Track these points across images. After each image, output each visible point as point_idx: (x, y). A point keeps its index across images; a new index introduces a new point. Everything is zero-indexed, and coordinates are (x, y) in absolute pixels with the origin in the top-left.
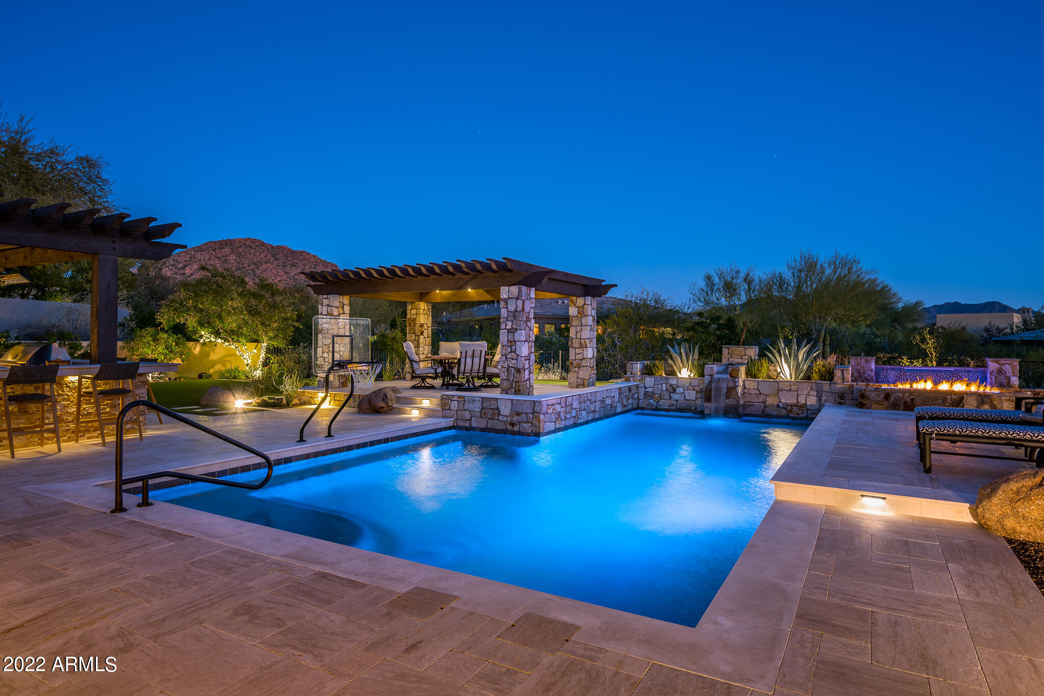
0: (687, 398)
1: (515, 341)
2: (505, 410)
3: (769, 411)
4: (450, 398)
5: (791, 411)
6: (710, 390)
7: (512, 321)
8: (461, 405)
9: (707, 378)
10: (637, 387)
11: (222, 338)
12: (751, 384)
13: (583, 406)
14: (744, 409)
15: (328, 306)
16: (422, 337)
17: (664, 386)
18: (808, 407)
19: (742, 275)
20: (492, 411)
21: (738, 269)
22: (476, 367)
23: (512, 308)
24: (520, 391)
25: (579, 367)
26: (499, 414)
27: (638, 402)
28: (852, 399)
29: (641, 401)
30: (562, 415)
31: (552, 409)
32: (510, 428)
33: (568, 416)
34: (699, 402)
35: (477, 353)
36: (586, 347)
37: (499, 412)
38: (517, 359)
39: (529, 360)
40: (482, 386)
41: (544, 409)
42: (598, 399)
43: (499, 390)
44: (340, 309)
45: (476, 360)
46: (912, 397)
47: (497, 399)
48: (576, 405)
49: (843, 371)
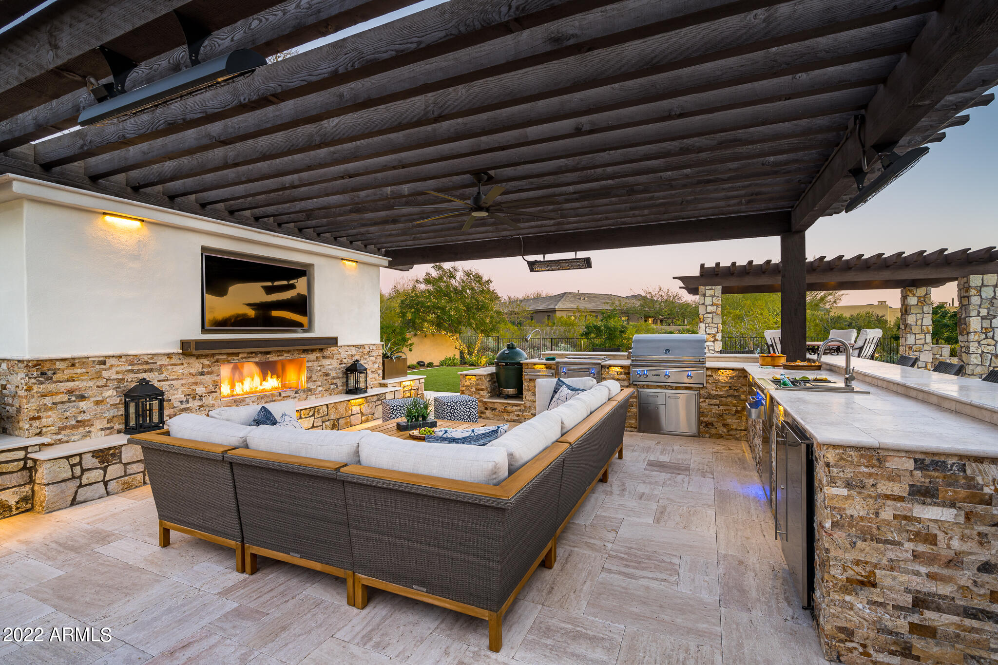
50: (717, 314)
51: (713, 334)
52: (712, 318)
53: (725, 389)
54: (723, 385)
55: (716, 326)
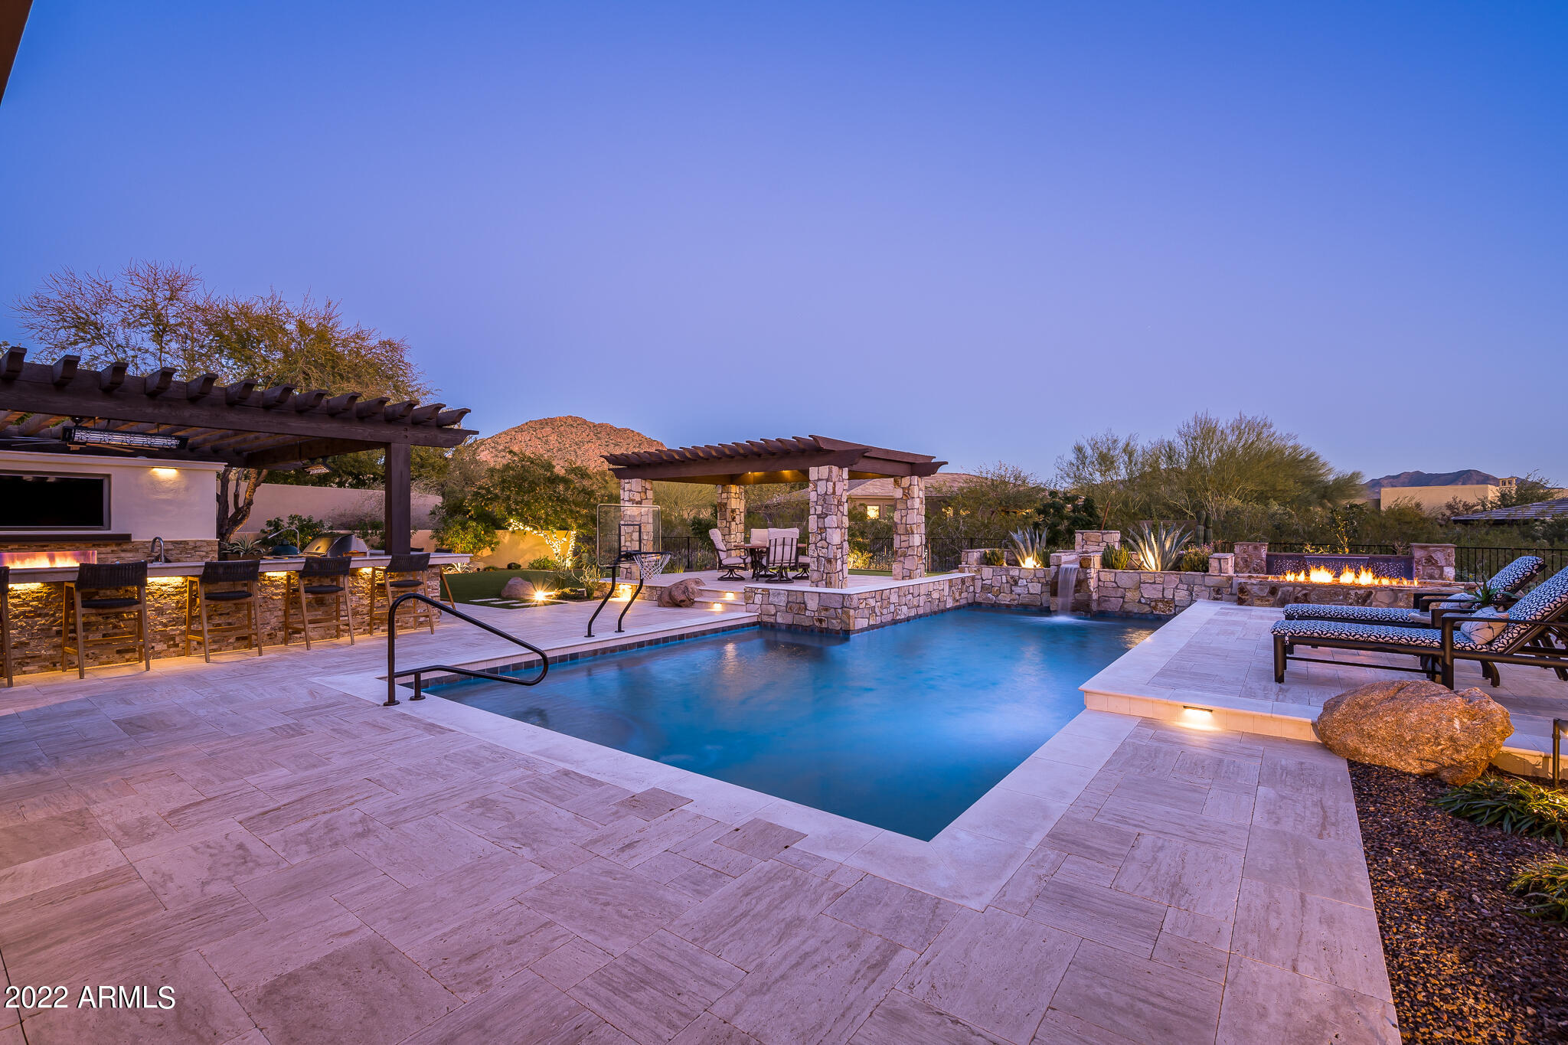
0: (1031, 591)
1: (825, 528)
2: (813, 604)
3: (1128, 607)
4: (754, 591)
5: (1155, 608)
6: (1057, 582)
7: (822, 506)
8: (766, 598)
9: (1053, 569)
10: (973, 579)
11: (531, 526)
12: (1108, 576)
13: (903, 600)
14: (1099, 605)
15: (630, 491)
16: (733, 523)
17: (1004, 577)
18: (1176, 603)
19: (1121, 445)
20: (798, 606)
21: (1115, 438)
22: (787, 556)
23: (821, 489)
24: (831, 583)
25: (905, 556)
26: (806, 609)
27: (975, 596)
28: (1231, 594)
29: (977, 595)
30: (877, 610)
31: (864, 604)
32: (817, 624)
33: (885, 611)
34: (1046, 596)
35: (788, 541)
36: (913, 533)
37: (806, 606)
38: (827, 548)
39: (842, 548)
40: (796, 578)
41: (855, 603)
42: (922, 592)
43: (808, 582)
44: (643, 494)
45: (787, 549)
46: (1304, 592)
47: (804, 592)
48: (894, 598)
49: (1219, 560)
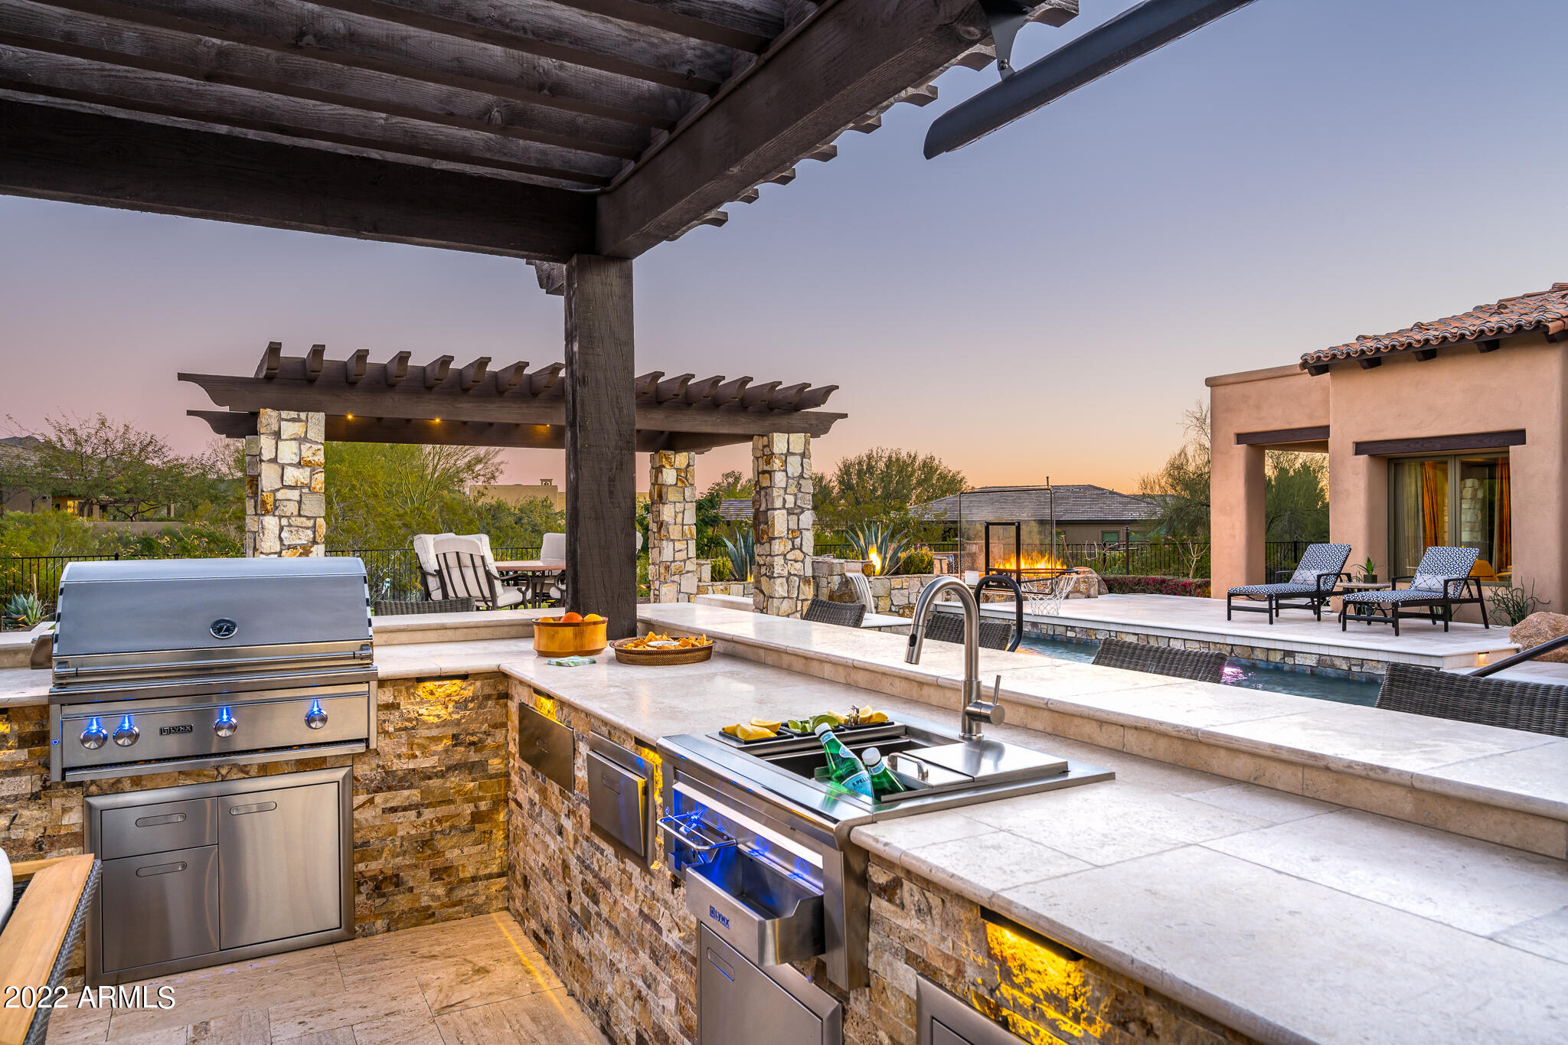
7: (795, 495)
38: (803, 561)
49: (941, 560)
50: (312, 491)
51: (303, 546)
52: (300, 502)
53: (440, 747)
54: (435, 732)
55: (310, 523)
